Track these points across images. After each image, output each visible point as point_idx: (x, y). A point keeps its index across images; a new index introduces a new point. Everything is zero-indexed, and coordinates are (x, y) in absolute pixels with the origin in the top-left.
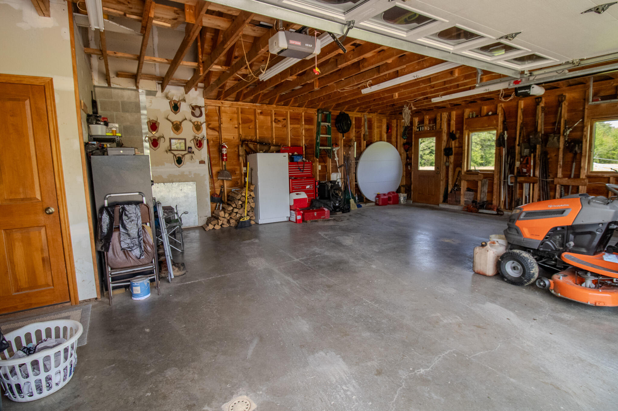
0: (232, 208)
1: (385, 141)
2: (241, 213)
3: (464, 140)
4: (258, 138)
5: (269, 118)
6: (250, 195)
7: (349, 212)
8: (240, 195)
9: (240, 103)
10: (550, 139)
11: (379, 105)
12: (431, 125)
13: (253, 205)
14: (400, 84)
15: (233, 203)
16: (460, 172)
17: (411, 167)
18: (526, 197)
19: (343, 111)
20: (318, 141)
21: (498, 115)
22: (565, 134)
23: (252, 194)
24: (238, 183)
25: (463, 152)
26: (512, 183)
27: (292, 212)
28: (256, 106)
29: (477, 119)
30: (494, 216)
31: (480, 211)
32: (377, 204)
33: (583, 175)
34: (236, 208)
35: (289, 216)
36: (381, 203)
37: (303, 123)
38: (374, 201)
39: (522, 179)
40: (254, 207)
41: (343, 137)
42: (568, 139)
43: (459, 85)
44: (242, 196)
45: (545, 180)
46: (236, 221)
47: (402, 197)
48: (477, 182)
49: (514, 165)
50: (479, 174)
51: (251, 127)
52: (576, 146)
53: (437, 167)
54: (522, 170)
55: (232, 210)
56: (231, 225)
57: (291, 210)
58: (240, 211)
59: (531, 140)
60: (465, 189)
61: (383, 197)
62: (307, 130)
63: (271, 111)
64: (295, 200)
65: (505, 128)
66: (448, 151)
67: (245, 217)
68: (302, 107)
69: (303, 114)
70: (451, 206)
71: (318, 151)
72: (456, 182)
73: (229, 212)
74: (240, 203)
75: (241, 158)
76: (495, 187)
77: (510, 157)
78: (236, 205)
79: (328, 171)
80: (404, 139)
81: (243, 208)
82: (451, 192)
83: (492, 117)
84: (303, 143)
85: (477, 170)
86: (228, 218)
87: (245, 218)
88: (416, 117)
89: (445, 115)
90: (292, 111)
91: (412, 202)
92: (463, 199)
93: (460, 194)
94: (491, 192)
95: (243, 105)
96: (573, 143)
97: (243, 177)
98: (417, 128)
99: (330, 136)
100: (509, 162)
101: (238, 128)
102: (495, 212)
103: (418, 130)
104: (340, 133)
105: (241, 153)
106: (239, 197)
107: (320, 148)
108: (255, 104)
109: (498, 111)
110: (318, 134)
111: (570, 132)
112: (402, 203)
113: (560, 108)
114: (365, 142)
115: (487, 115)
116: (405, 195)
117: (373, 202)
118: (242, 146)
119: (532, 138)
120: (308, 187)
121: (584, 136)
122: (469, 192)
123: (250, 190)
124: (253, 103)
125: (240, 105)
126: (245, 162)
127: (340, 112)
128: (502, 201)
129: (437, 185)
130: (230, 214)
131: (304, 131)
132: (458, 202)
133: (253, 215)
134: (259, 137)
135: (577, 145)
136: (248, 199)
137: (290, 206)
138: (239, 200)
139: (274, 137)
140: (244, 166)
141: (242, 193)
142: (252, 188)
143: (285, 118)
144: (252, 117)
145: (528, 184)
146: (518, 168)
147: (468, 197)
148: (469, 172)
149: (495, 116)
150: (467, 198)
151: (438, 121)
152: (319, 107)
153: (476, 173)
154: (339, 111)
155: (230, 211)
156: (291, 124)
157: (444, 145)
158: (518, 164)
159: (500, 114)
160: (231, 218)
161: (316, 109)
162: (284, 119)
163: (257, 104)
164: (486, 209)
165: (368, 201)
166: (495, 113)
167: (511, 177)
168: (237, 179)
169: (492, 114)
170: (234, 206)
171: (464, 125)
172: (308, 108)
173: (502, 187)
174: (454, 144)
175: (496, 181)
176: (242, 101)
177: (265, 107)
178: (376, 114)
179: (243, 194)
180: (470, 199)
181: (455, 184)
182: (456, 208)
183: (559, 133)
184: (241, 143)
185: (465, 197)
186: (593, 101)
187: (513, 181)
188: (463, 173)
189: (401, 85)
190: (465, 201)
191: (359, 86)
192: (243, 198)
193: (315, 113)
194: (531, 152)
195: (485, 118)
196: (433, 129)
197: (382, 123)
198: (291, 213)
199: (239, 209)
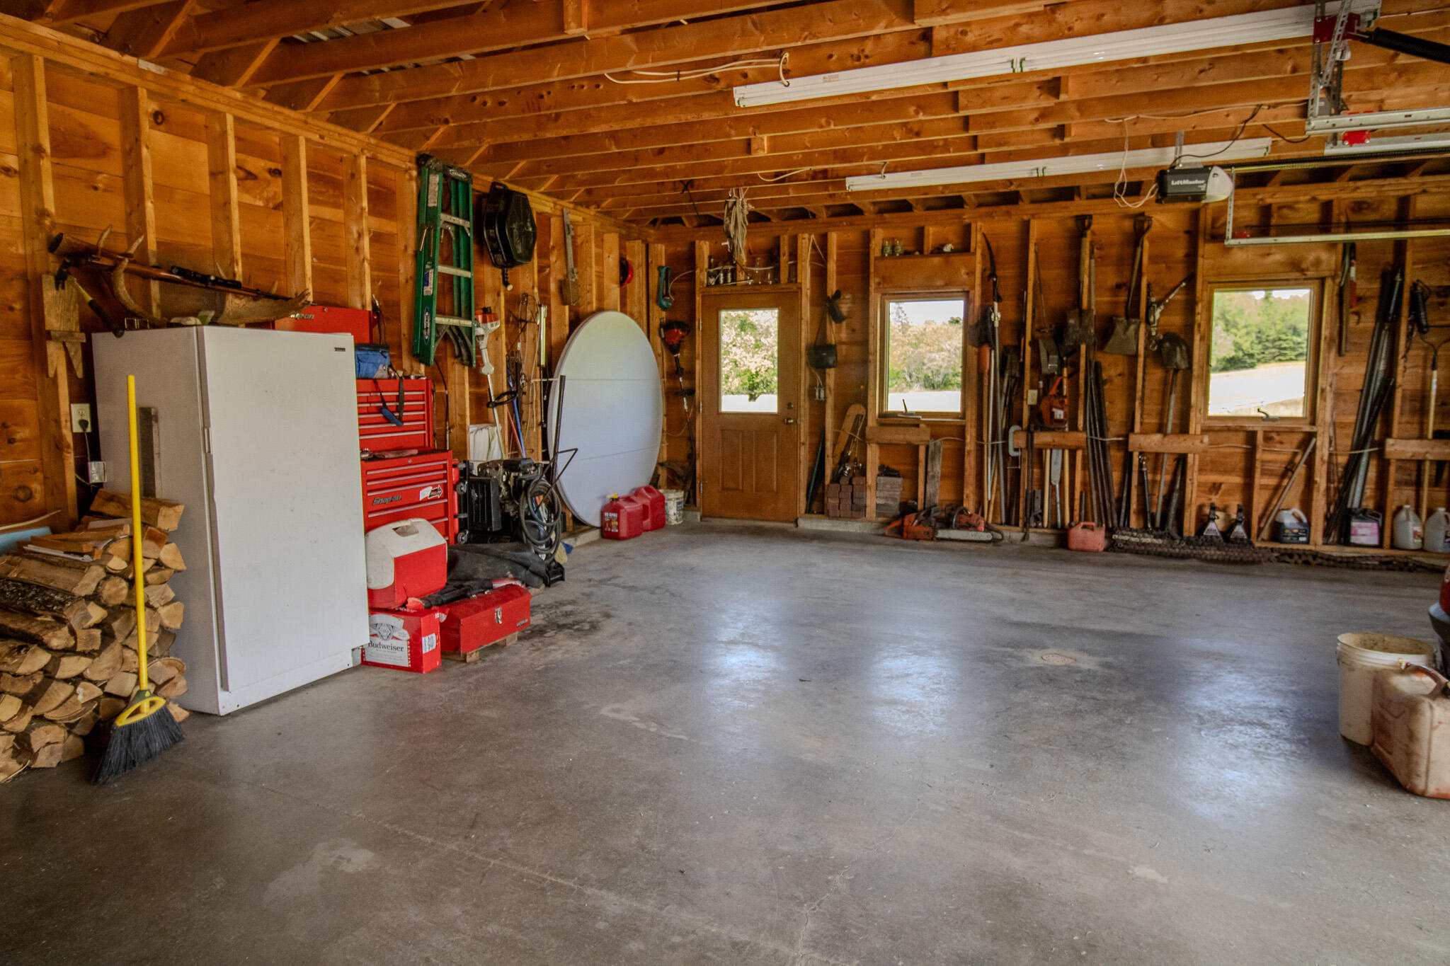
0: (43, 658)
1: (616, 310)
2: (104, 676)
3: (871, 321)
4: (152, 246)
5: (201, 152)
6: (159, 565)
7: (562, 579)
8: (96, 573)
9: (40, 30)
10: (1119, 328)
11: (651, 173)
12: (757, 270)
13: (171, 616)
14: (867, 95)
15: (48, 627)
16: (861, 419)
17: (692, 402)
18: (1052, 488)
19: (502, 181)
20: (429, 290)
21: (974, 254)
22: (1152, 319)
23: (168, 553)
24: (30, 496)
25: (871, 357)
26: (1016, 450)
27: (381, 618)
28: (141, 73)
29: (908, 261)
30: (984, 547)
31: (942, 534)
32: (607, 534)
33: (1195, 427)
34: (70, 651)
35: (365, 640)
36: (624, 531)
37: (365, 204)
38: (597, 523)
39: (1041, 438)
40: (175, 624)
41: (506, 284)
42: (1157, 332)
43: (980, 142)
44: (110, 574)
45: (1099, 439)
46: (70, 727)
47: (673, 501)
48: (916, 448)
49: (1022, 398)
50: (922, 426)
51: (101, 181)
52: (1175, 350)
53: (787, 402)
54: (1052, 414)
55: (48, 674)
56: (43, 760)
57: (373, 610)
58: (100, 668)
59: (1071, 330)
60: (877, 472)
61: (628, 507)
62: (377, 238)
63: (220, 116)
64: (400, 562)
65: (992, 293)
66: (821, 355)
67: (140, 694)
68: (357, 129)
69: (363, 161)
70: (836, 522)
71: (430, 335)
72: (847, 446)
73: (25, 688)
74: (97, 614)
75: (54, 353)
76: (970, 462)
77: (1007, 375)
78: (72, 632)
79: (454, 417)
80: (664, 309)
81: (116, 647)
82: (836, 478)
83: (957, 260)
84: (363, 296)
85: (911, 414)
86: (21, 725)
87: (145, 704)
88: (704, 238)
89: (806, 242)
90: (316, 138)
91: (699, 515)
92: (872, 500)
93: (864, 487)
94: (958, 475)
95: (60, 47)
96: (1167, 344)
97: (70, 460)
98: (710, 275)
99: (468, 274)
100: (1005, 391)
101: (27, 175)
102: (987, 536)
103: (712, 281)
104: (495, 265)
105: (53, 322)
106: (86, 585)
107: (439, 320)
108: (128, 58)
109: (973, 244)
110: (422, 258)
111: (1161, 313)
112: (675, 523)
113: (1139, 250)
114: (567, 307)
115: (938, 251)
116: (681, 494)
117: (593, 528)
118: (60, 280)
119: (1074, 326)
120: (425, 493)
121: (1196, 327)
122: (889, 479)
123: (157, 538)
124: (123, 49)
125: (40, 42)
126: (80, 374)
127: (494, 184)
128: (989, 502)
129: (787, 459)
130: (29, 700)
131: (366, 241)
132: (858, 510)
133: (173, 672)
134: (159, 243)
135: (1178, 349)
136: (146, 584)
137: (371, 593)
138: (95, 598)
139: (238, 249)
140: (74, 399)
141: (107, 555)
142: (168, 521)
143: (279, 167)
144: (109, 131)
145: (1060, 452)
146: (1032, 407)
147: (886, 494)
148: (888, 419)
149: (965, 257)
150: (886, 498)
151: (784, 260)
152: (426, 147)
153: (909, 421)
154: (491, 179)
155: (27, 677)
156: (312, 201)
157: (806, 336)
158: (1031, 396)
159: (979, 252)
160: (39, 718)
161: (413, 153)
162: (275, 173)
163: (144, 64)
164: (961, 527)
165: (579, 525)
166: (964, 248)
167: (1015, 432)
168: (20, 470)
169: (953, 252)
170: (58, 640)
171: (872, 276)
172: (383, 139)
173: (988, 461)
174: (836, 333)
175: (970, 444)
176: (58, 22)
177: (189, 88)
178: (592, 211)
179: (117, 564)
180: (894, 499)
181: (843, 454)
182: (853, 527)
183: (1137, 315)
184: (54, 264)
185: (881, 494)
186: (1234, 237)
187: (1022, 444)
188: (871, 422)
189: (874, 98)
190: (877, 505)
191: (716, 71)
192: (116, 591)
193: (407, 170)
194: (1062, 365)
195: (937, 260)
196: (765, 284)
197: (602, 248)
198: (373, 625)
199: (90, 654)
